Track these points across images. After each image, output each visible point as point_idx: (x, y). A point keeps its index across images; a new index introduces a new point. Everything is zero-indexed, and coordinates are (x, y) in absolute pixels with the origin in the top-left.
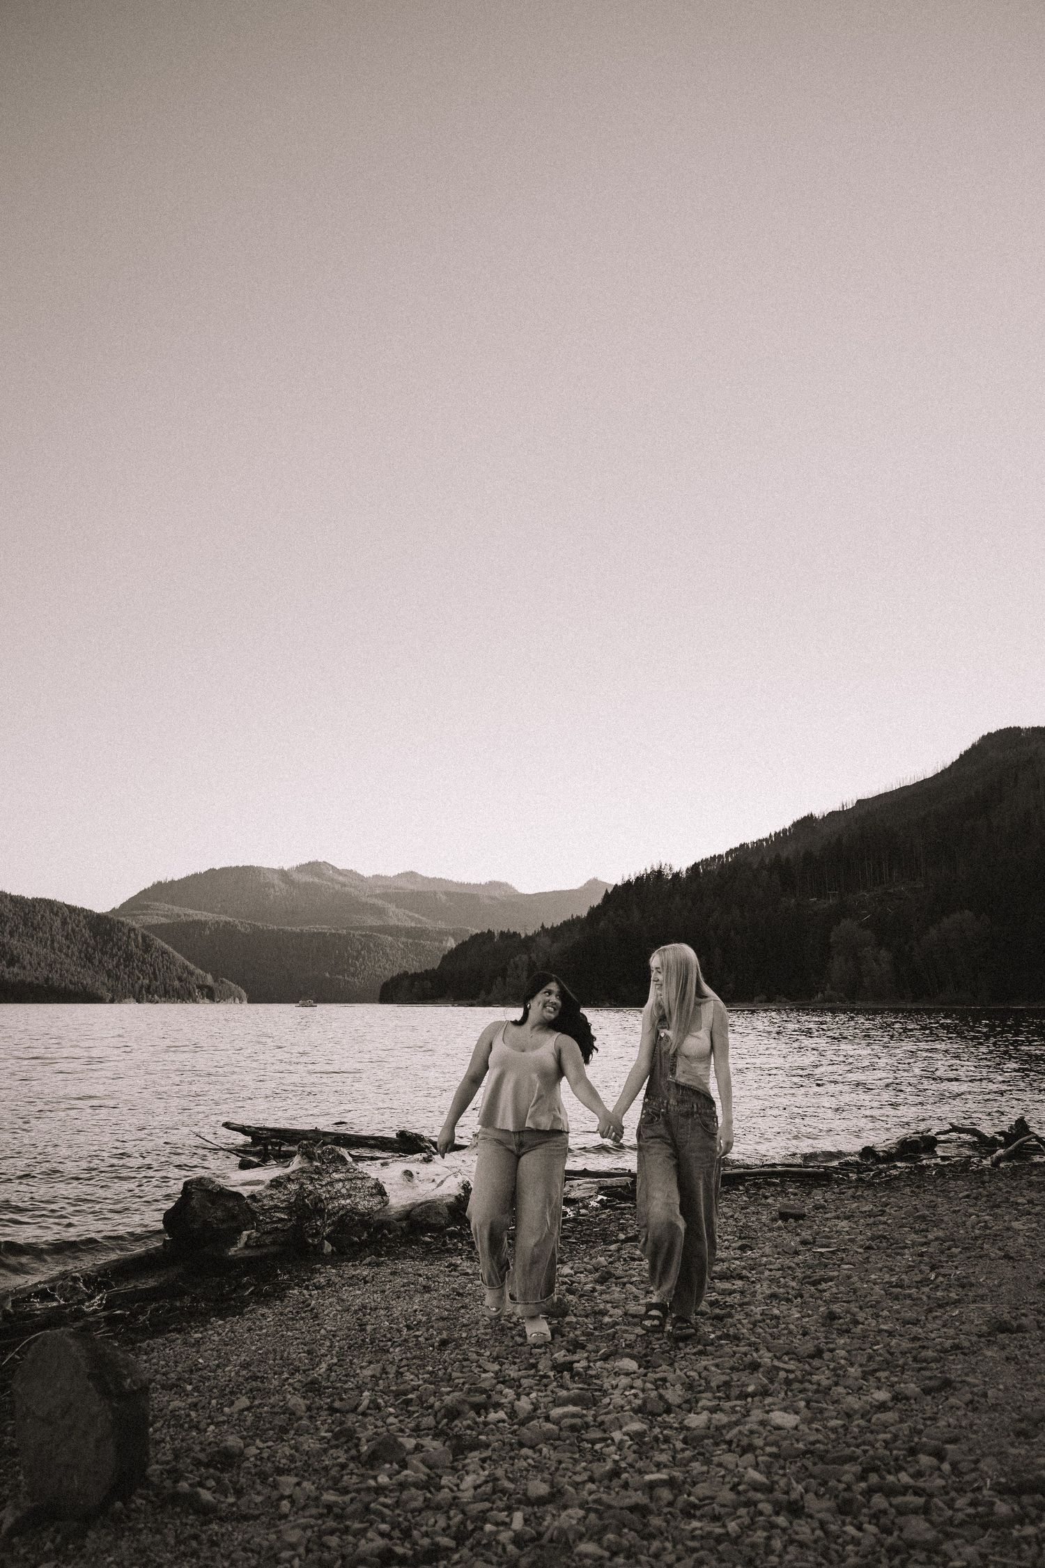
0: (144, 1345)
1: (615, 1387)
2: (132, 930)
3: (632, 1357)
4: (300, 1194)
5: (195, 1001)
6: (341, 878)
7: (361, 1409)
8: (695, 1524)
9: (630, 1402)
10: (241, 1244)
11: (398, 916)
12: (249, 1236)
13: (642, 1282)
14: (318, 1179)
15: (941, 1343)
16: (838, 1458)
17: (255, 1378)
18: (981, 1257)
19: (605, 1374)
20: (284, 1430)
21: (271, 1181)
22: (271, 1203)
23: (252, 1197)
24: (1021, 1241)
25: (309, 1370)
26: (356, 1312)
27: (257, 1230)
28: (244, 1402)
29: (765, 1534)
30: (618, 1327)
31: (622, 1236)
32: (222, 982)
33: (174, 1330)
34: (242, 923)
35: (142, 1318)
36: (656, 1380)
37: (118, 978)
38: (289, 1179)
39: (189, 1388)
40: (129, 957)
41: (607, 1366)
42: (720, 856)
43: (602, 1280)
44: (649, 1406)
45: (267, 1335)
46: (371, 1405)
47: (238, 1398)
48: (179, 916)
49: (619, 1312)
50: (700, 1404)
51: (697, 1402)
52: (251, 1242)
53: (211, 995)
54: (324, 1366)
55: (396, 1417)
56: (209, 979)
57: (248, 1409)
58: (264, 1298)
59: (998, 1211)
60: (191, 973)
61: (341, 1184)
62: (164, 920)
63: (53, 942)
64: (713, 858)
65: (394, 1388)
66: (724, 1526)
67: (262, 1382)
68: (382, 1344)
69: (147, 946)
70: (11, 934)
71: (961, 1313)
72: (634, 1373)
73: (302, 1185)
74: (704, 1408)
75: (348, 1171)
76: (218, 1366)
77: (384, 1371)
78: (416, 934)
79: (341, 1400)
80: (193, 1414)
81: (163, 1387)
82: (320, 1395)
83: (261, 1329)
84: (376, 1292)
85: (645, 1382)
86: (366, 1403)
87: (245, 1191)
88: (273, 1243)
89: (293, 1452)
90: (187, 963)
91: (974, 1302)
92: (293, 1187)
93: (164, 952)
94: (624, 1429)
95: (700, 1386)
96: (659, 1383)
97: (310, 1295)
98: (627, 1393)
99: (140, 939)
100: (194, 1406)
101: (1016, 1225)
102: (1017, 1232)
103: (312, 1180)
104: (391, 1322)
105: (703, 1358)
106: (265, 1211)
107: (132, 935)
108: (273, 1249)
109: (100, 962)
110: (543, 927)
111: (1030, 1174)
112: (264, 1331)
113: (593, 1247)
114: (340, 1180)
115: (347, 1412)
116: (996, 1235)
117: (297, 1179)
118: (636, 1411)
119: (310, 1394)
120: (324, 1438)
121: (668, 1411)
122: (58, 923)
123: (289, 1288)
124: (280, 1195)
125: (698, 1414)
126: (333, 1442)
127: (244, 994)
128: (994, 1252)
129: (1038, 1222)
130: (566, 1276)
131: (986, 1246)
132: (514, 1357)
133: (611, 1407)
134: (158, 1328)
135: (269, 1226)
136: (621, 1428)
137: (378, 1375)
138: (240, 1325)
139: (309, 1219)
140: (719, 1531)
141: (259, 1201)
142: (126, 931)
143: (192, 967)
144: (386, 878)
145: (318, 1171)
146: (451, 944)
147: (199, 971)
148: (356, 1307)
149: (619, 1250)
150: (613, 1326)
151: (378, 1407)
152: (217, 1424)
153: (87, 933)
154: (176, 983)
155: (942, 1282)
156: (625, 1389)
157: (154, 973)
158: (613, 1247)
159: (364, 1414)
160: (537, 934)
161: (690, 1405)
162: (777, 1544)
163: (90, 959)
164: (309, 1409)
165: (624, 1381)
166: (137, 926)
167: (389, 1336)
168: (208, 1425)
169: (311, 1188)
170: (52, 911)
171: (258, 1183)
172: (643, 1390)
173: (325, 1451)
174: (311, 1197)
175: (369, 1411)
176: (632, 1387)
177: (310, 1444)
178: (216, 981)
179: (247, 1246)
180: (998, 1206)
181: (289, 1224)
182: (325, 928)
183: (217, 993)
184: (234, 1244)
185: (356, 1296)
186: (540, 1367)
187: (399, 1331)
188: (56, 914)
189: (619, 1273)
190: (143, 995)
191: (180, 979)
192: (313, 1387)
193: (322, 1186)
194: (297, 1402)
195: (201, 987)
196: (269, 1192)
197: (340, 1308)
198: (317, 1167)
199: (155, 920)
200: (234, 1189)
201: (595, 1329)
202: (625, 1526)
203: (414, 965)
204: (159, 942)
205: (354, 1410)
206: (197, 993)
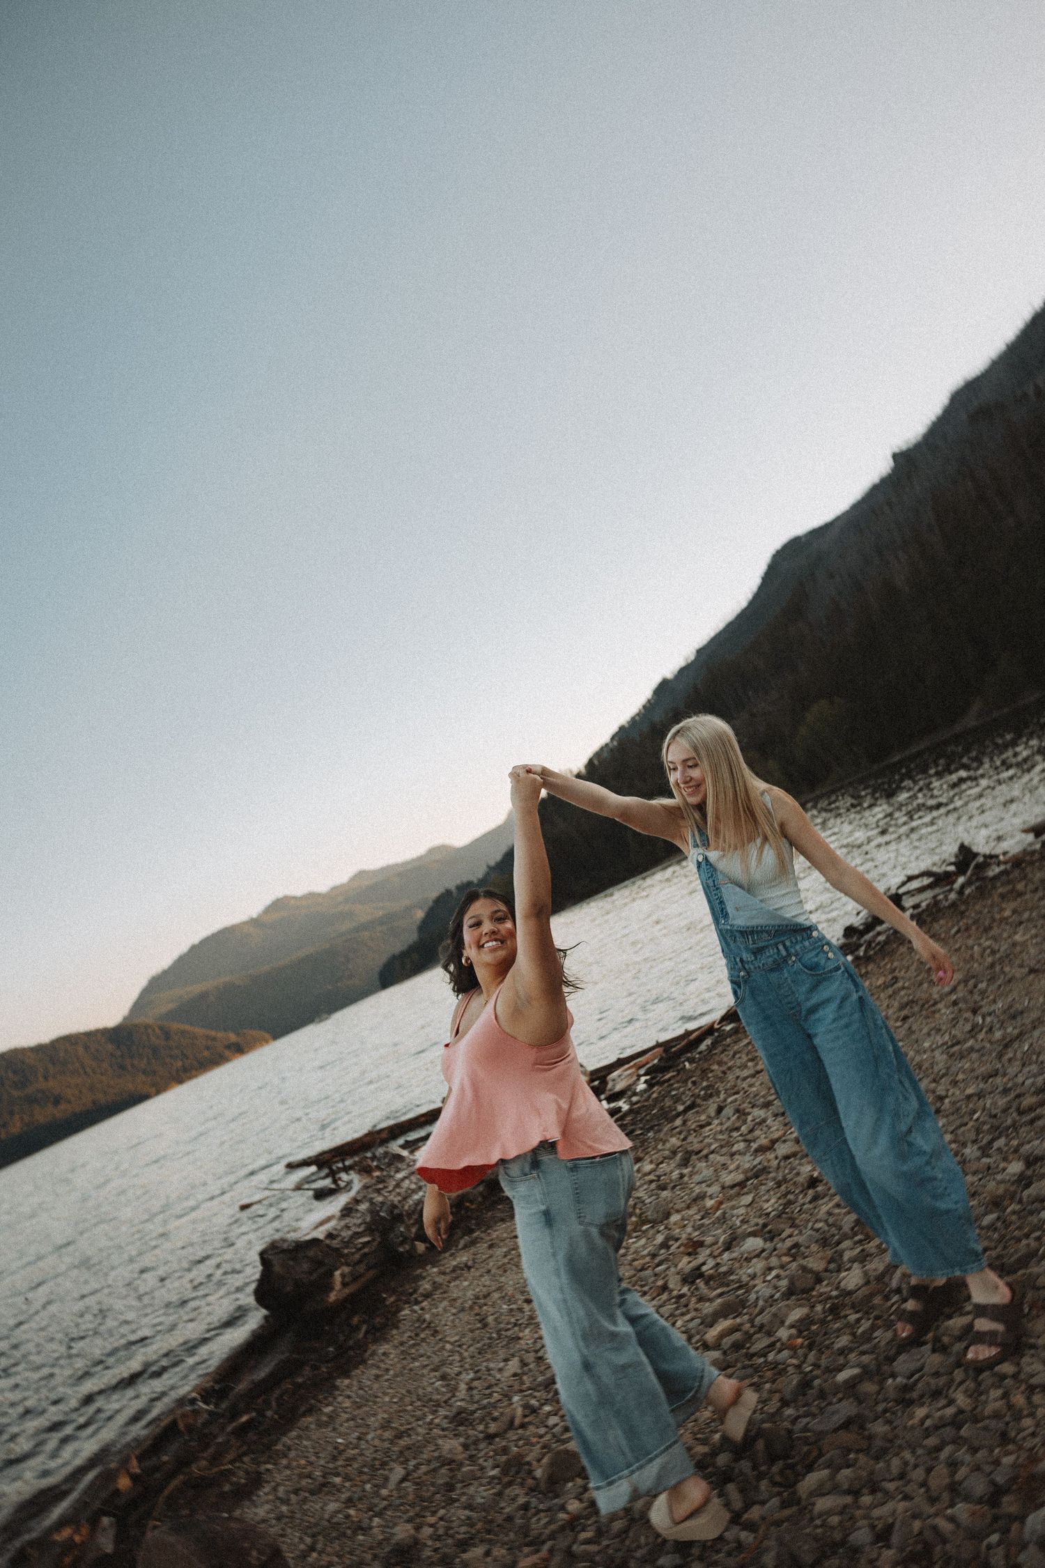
0: (279, 1447)
1: (753, 1277)
2: (147, 1027)
3: (753, 1234)
4: (373, 1211)
5: (228, 1061)
7: (517, 1422)
8: (920, 1412)
9: (776, 1287)
10: (338, 1285)
11: (366, 912)
12: (343, 1275)
13: (722, 1147)
14: (385, 1187)
15: (1033, 1084)
16: (1019, 1260)
17: (399, 1436)
18: (1009, 981)
19: (737, 1265)
20: (450, 1487)
21: (342, 1211)
22: (350, 1233)
23: (330, 1236)
24: (1032, 951)
25: (449, 1399)
26: (471, 1308)
27: (348, 1265)
28: (399, 1472)
29: (999, 1392)
30: (723, 1206)
31: (681, 1108)
32: (245, 1034)
33: (304, 1415)
34: (238, 978)
35: (269, 1413)
36: (790, 1249)
37: (154, 1072)
38: (356, 1201)
39: (338, 1480)
40: (155, 1050)
41: (734, 1255)
42: (607, 745)
43: (685, 1162)
44: (798, 1284)
45: (396, 1376)
46: (527, 1411)
47: (391, 1470)
48: (181, 997)
49: (715, 1189)
50: (846, 1258)
51: (841, 1256)
52: (347, 1280)
53: (239, 1049)
54: (463, 1386)
55: (555, 1415)
56: (233, 1038)
57: (404, 1479)
58: (379, 1333)
59: (992, 933)
60: (214, 1039)
61: (407, 1182)
62: (171, 1006)
63: (83, 1068)
64: (602, 749)
65: (540, 1379)
66: (951, 1402)
67: (409, 1436)
68: (509, 1333)
69: (167, 1034)
70: (46, 1078)
71: (1031, 1045)
72: (763, 1251)
73: (371, 1201)
74: (852, 1261)
75: (409, 1166)
76: (359, 1438)
77: (524, 1364)
78: (387, 919)
79: (495, 1419)
80: (352, 1512)
81: (312, 1493)
82: (471, 1424)
83: (387, 1370)
84: (481, 1276)
85: (779, 1257)
86: (519, 1411)
87: (320, 1234)
88: (369, 1268)
89: (467, 1512)
90: (207, 1032)
91: (1034, 1028)
92: (363, 1207)
93: (183, 1032)
94: (787, 1323)
95: (833, 1235)
96: (793, 1251)
97: (422, 1309)
98: (769, 1278)
99: (157, 1030)
100: (350, 1502)
101: (1018, 938)
102: (1024, 944)
103: (378, 1191)
104: (510, 1302)
105: (821, 1202)
106: (347, 1244)
107: (150, 1031)
108: (371, 1274)
109: (133, 1065)
110: (488, 867)
111: (994, 888)
112: (391, 1372)
113: (660, 1131)
114: (405, 1178)
115: (505, 1431)
116: (1007, 956)
117: (365, 1197)
118: (789, 1293)
119: (461, 1428)
120: (493, 1477)
121: (819, 1280)
122: (81, 1050)
123: (400, 1310)
124: (354, 1221)
125: (849, 1269)
126: (506, 1479)
127: (267, 1036)
128: (1019, 972)
129: (1035, 927)
130: (650, 1173)
131: (1007, 969)
132: (642, 1286)
133: (761, 1303)
134: (288, 1419)
135: (357, 1256)
136: (782, 1323)
137: (519, 1371)
138: (365, 1375)
139: (392, 1229)
140: (950, 1411)
141: (338, 1236)
142: (143, 1030)
144: (342, 886)
145: (380, 1180)
146: (420, 914)
147: (220, 1034)
148: (470, 1302)
149: (684, 1123)
150: (718, 1209)
151: (534, 1411)
152: (380, 1514)
153: (110, 1047)
154: (206, 1053)
155: (992, 1022)
156: (765, 1274)
157: (183, 1054)
158: (678, 1122)
159: (523, 1426)
160: (487, 874)
161: (837, 1264)
162: (1019, 1399)
163: (122, 1067)
164: (466, 1447)
165: (758, 1265)
166: (150, 1021)
167: (513, 1320)
168: (371, 1519)
169: (380, 1199)
170: (72, 1044)
171: (328, 1219)
172: (782, 1267)
173: (500, 1494)
174: (384, 1208)
175: (527, 1420)
176: (770, 1269)
177: (481, 1493)
178: (238, 1034)
179: (344, 1285)
180: (990, 928)
181: (375, 1244)
182: (309, 950)
183: (244, 1046)
184: (332, 1289)
185: (465, 1289)
186: (671, 1286)
187: (520, 1310)
188: (76, 1043)
189: (696, 1147)
190: (181, 1076)
191: (208, 1048)
192: (461, 1419)
193: (390, 1192)
194: (450, 1446)
195: (228, 1047)
196: (343, 1223)
197: (454, 1311)
198: (378, 1177)
199: (164, 1009)
200: (308, 1238)
201: (703, 1218)
202: (849, 1451)
203: (398, 946)
204: (175, 1026)
205: (511, 1425)
206: (227, 1053)
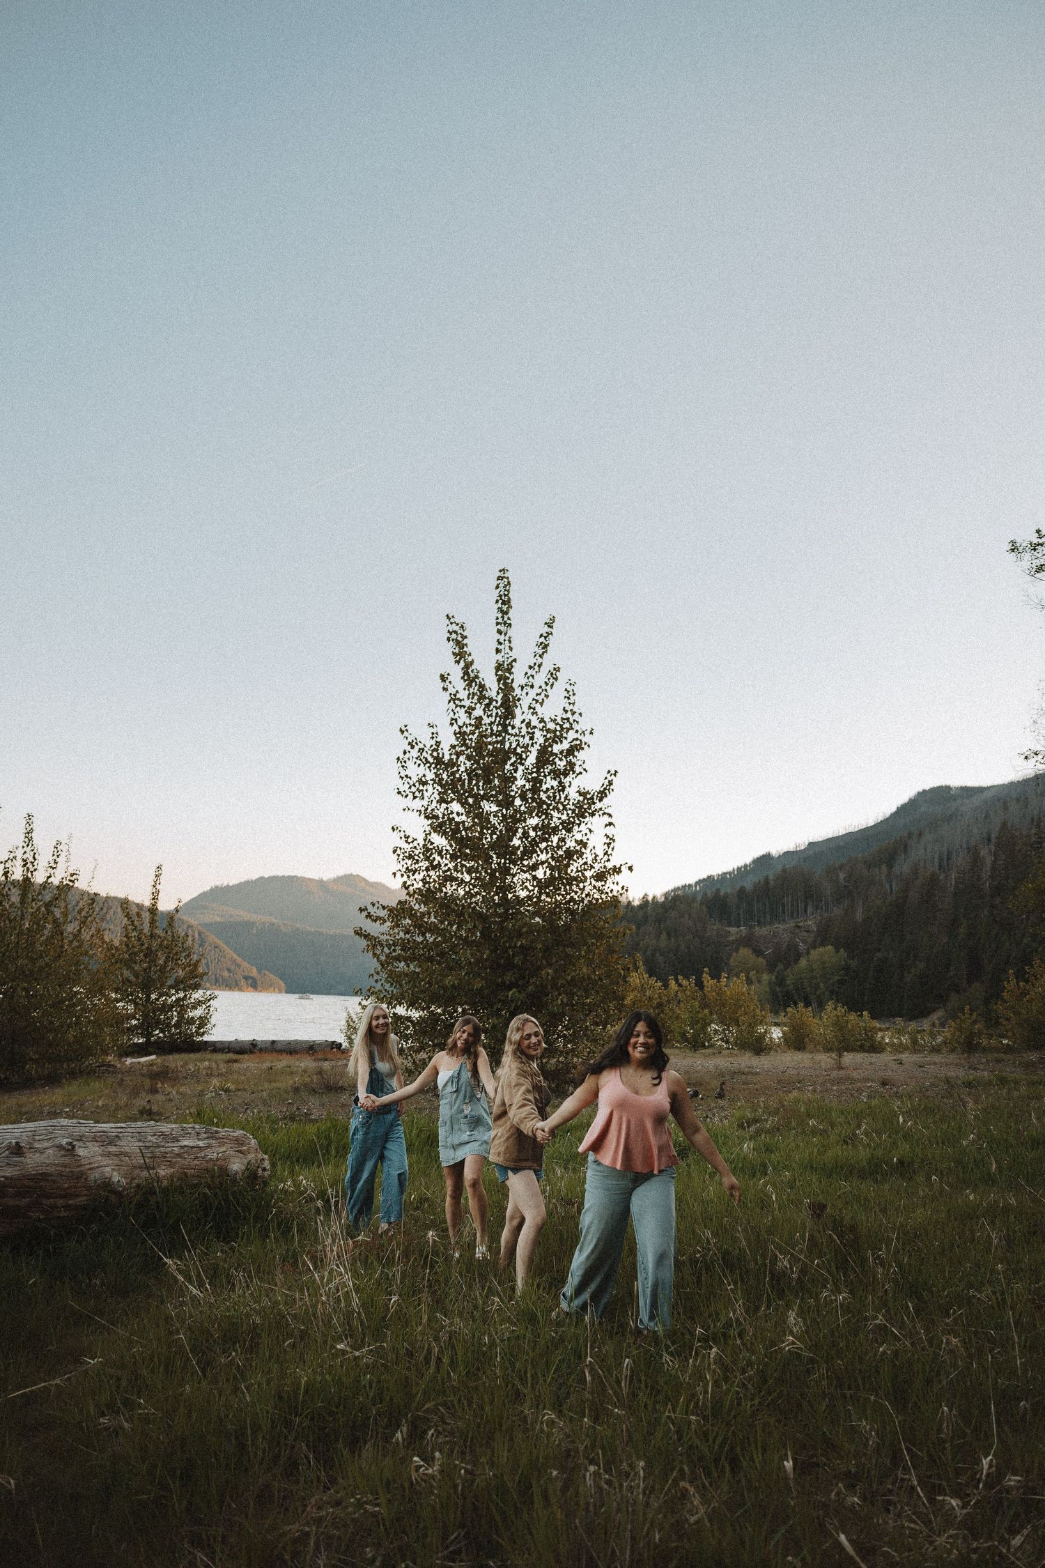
2: (190, 925)
5: (240, 990)
6: (372, 890)
32: (265, 974)
34: (284, 924)
48: (231, 916)
53: (254, 985)
56: (254, 972)
60: (238, 966)
62: (218, 919)
69: (202, 941)
90: (235, 956)
93: (216, 946)
99: (196, 934)
107: (190, 931)
127: (283, 986)
142: (185, 927)
143: (239, 960)
147: (245, 965)
154: (226, 974)
166: (193, 922)
178: (259, 971)
183: (259, 983)
191: (229, 970)
195: (246, 978)
199: (209, 918)
204: (212, 938)
206: (243, 982)
